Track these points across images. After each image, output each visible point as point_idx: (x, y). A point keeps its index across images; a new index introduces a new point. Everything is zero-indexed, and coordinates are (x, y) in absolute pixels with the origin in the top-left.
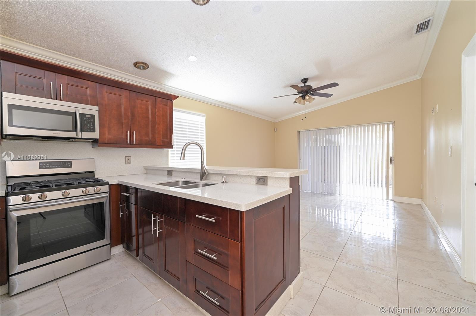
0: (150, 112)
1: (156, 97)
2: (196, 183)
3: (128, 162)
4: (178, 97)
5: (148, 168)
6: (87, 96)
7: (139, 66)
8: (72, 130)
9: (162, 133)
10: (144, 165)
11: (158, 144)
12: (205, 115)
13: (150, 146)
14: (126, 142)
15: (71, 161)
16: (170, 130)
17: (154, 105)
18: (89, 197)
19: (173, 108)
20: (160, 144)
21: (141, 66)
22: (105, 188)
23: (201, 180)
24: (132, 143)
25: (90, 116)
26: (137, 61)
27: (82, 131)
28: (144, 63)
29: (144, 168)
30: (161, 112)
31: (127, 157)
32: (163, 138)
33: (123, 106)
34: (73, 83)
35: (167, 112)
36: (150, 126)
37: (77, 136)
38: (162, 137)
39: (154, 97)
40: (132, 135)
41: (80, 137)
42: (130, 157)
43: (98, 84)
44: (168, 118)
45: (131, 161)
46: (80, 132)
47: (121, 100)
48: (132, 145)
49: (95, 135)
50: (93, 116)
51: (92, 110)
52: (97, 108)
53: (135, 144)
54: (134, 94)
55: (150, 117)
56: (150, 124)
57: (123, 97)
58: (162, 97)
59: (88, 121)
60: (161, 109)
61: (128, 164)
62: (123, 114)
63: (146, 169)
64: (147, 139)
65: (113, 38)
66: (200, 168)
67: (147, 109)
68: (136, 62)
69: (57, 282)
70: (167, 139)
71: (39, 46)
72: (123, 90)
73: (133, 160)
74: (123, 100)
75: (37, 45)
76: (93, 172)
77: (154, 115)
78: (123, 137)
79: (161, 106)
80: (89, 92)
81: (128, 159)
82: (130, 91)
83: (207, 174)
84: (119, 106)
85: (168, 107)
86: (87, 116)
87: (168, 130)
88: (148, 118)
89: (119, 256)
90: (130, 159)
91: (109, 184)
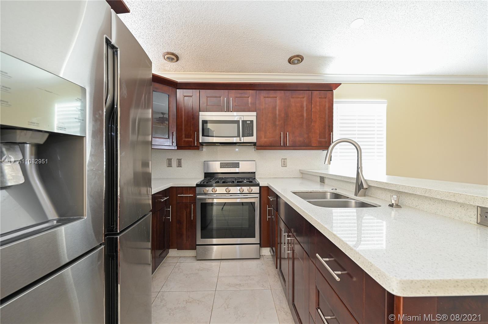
0: (305, 109)
1: (312, 91)
2: (348, 198)
3: (284, 165)
4: (340, 84)
5: (304, 172)
6: (248, 104)
7: (293, 61)
8: (237, 136)
9: (318, 131)
10: (300, 169)
11: (313, 145)
12: (386, 101)
13: (304, 148)
14: (280, 145)
15: (239, 163)
16: (329, 127)
17: (310, 101)
18: (244, 196)
19: (334, 100)
20: (315, 145)
21: (296, 59)
22: (256, 189)
23: (356, 195)
24: (285, 145)
25: (249, 122)
26: (290, 56)
27: (243, 136)
28: (298, 56)
29: (300, 171)
30: (318, 108)
31: (283, 160)
32: (320, 138)
33: (277, 108)
34: (239, 95)
35: (325, 106)
36: (305, 125)
37: (240, 140)
38: (318, 137)
39: (310, 91)
40: (285, 137)
41: (242, 141)
42: (285, 160)
43: (257, 91)
44: (327, 112)
45: (287, 163)
46: (242, 137)
47: (276, 102)
48: (285, 147)
49: (253, 139)
50: (252, 122)
51: (251, 116)
52: (255, 114)
53: (288, 146)
54: (288, 93)
55: (305, 115)
56: (305, 122)
57: (278, 98)
58: (319, 90)
59: (248, 126)
60: (318, 104)
61: (284, 167)
62: (277, 116)
63: (302, 173)
64: (301, 139)
65: (265, 41)
66: (355, 177)
67: (302, 107)
68: (290, 58)
69: (221, 262)
70: (325, 138)
71: (222, 72)
72: (278, 91)
73: (288, 162)
74: (278, 102)
75: (220, 72)
76: (254, 173)
77: (309, 111)
78: (277, 140)
79: (318, 99)
80: (250, 100)
81: (284, 162)
82: (285, 91)
83: (365, 186)
84: (275, 108)
85: (327, 100)
86: (248, 122)
87: (327, 127)
88: (302, 116)
89: (267, 258)
90: (286, 161)
91: (260, 186)
